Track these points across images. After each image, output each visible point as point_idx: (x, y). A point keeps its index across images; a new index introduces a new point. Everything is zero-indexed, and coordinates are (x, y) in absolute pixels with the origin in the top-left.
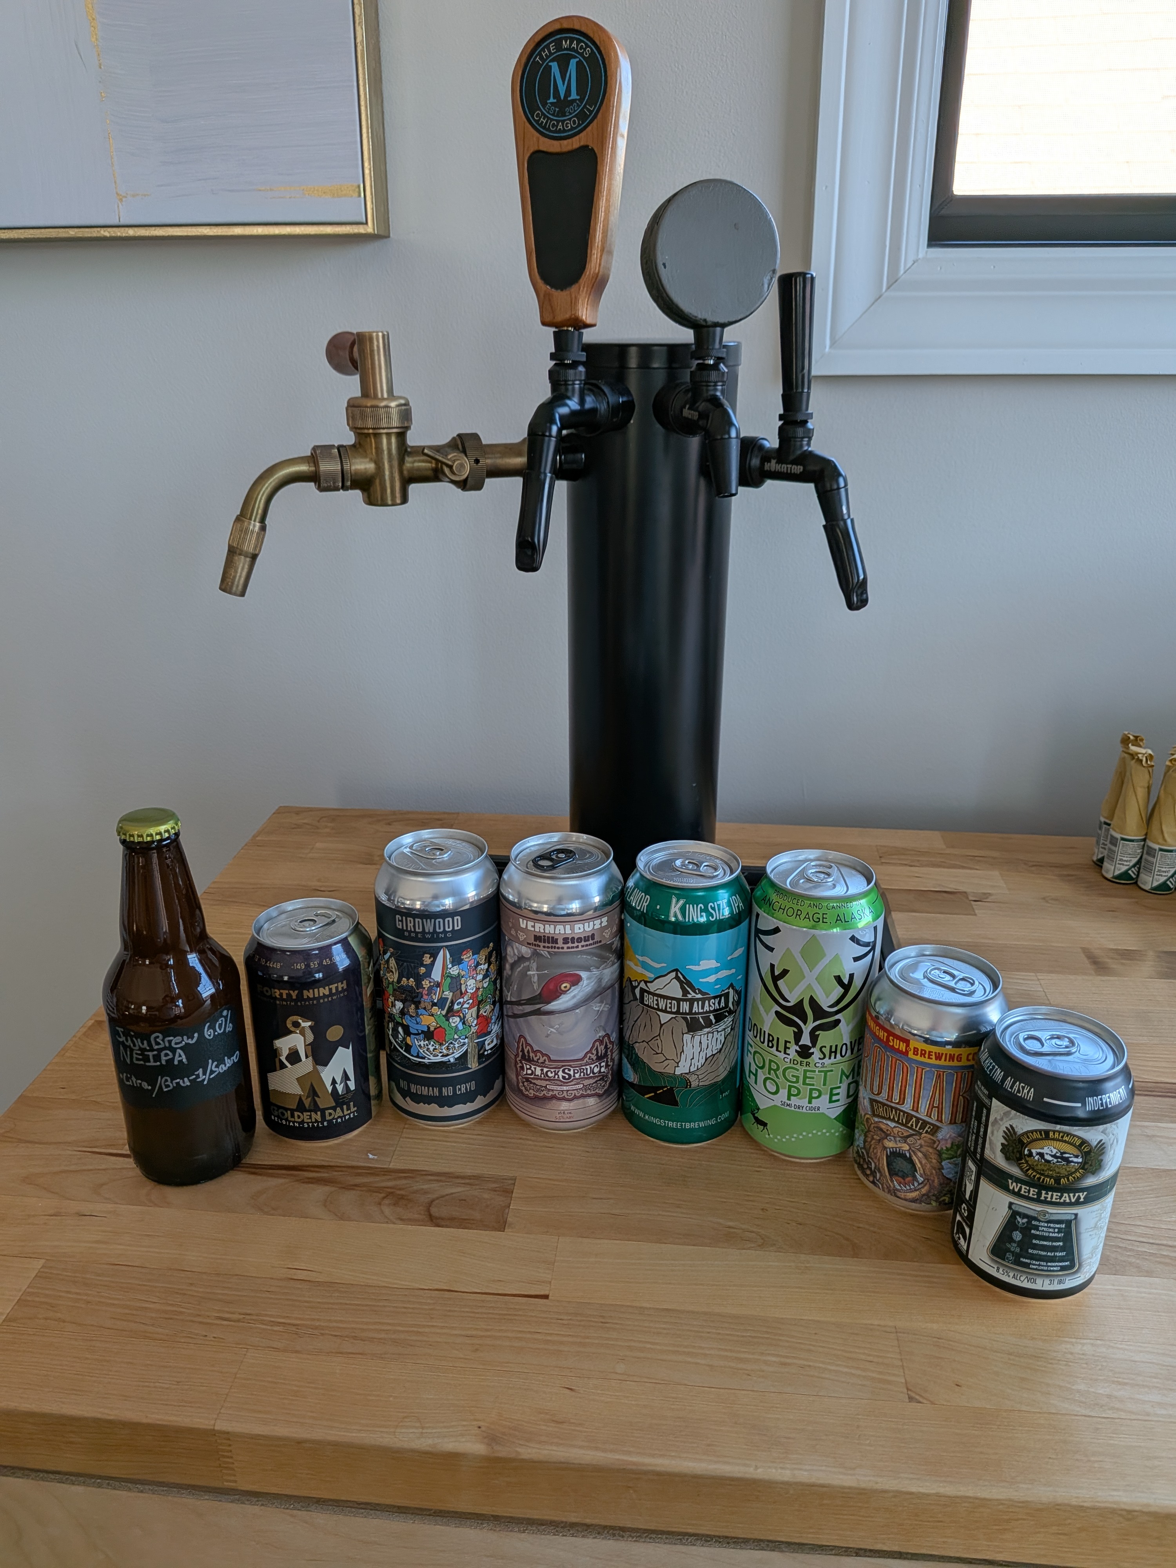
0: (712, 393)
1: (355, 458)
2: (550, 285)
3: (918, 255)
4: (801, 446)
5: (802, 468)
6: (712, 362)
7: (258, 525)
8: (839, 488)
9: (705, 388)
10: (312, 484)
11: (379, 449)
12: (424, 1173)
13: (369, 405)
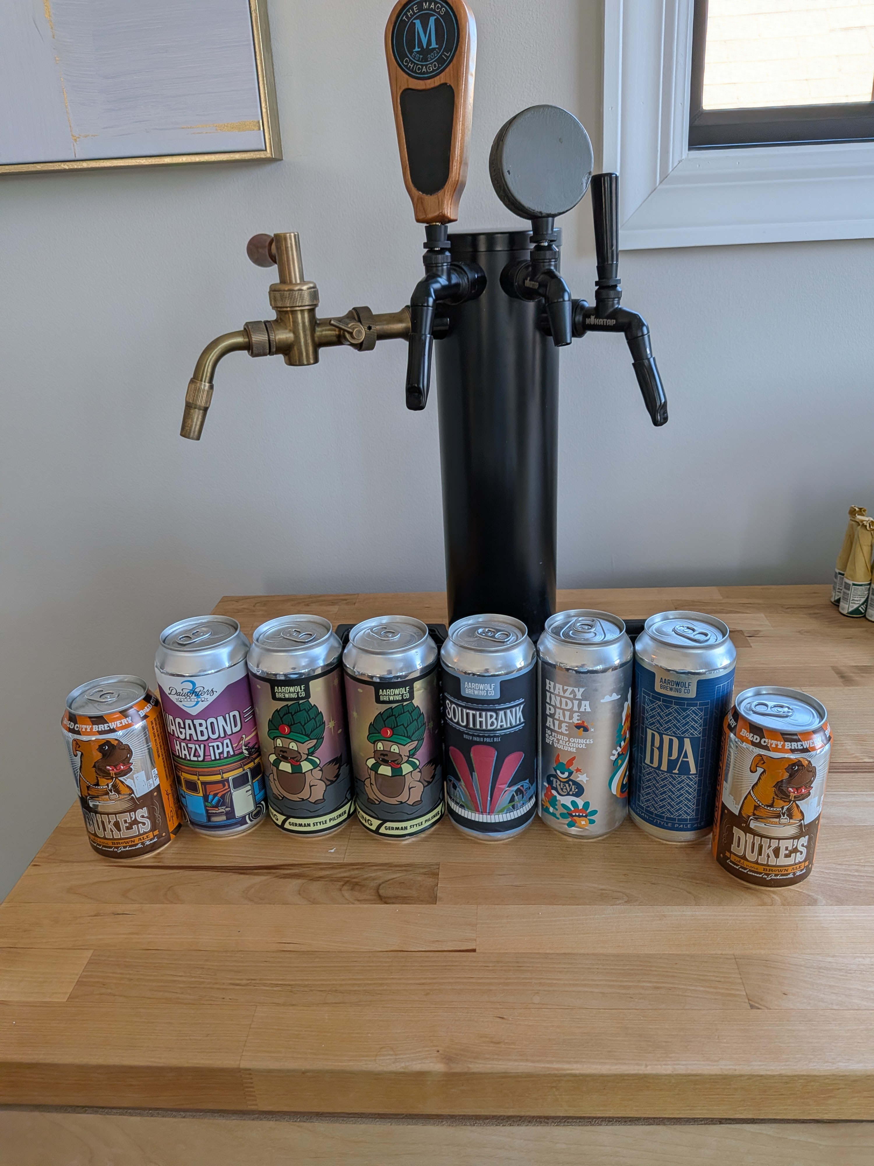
0: (547, 267)
1: (278, 330)
2: (422, 192)
3: (682, 157)
4: (613, 305)
5: (615, 321)
6: (546, 244)
7: (207, 385)
8: (643, 335)
9: (542, 264)
10: (246, 352)
11: (295, 322)
12: (369, 864)
13: (286, 289)
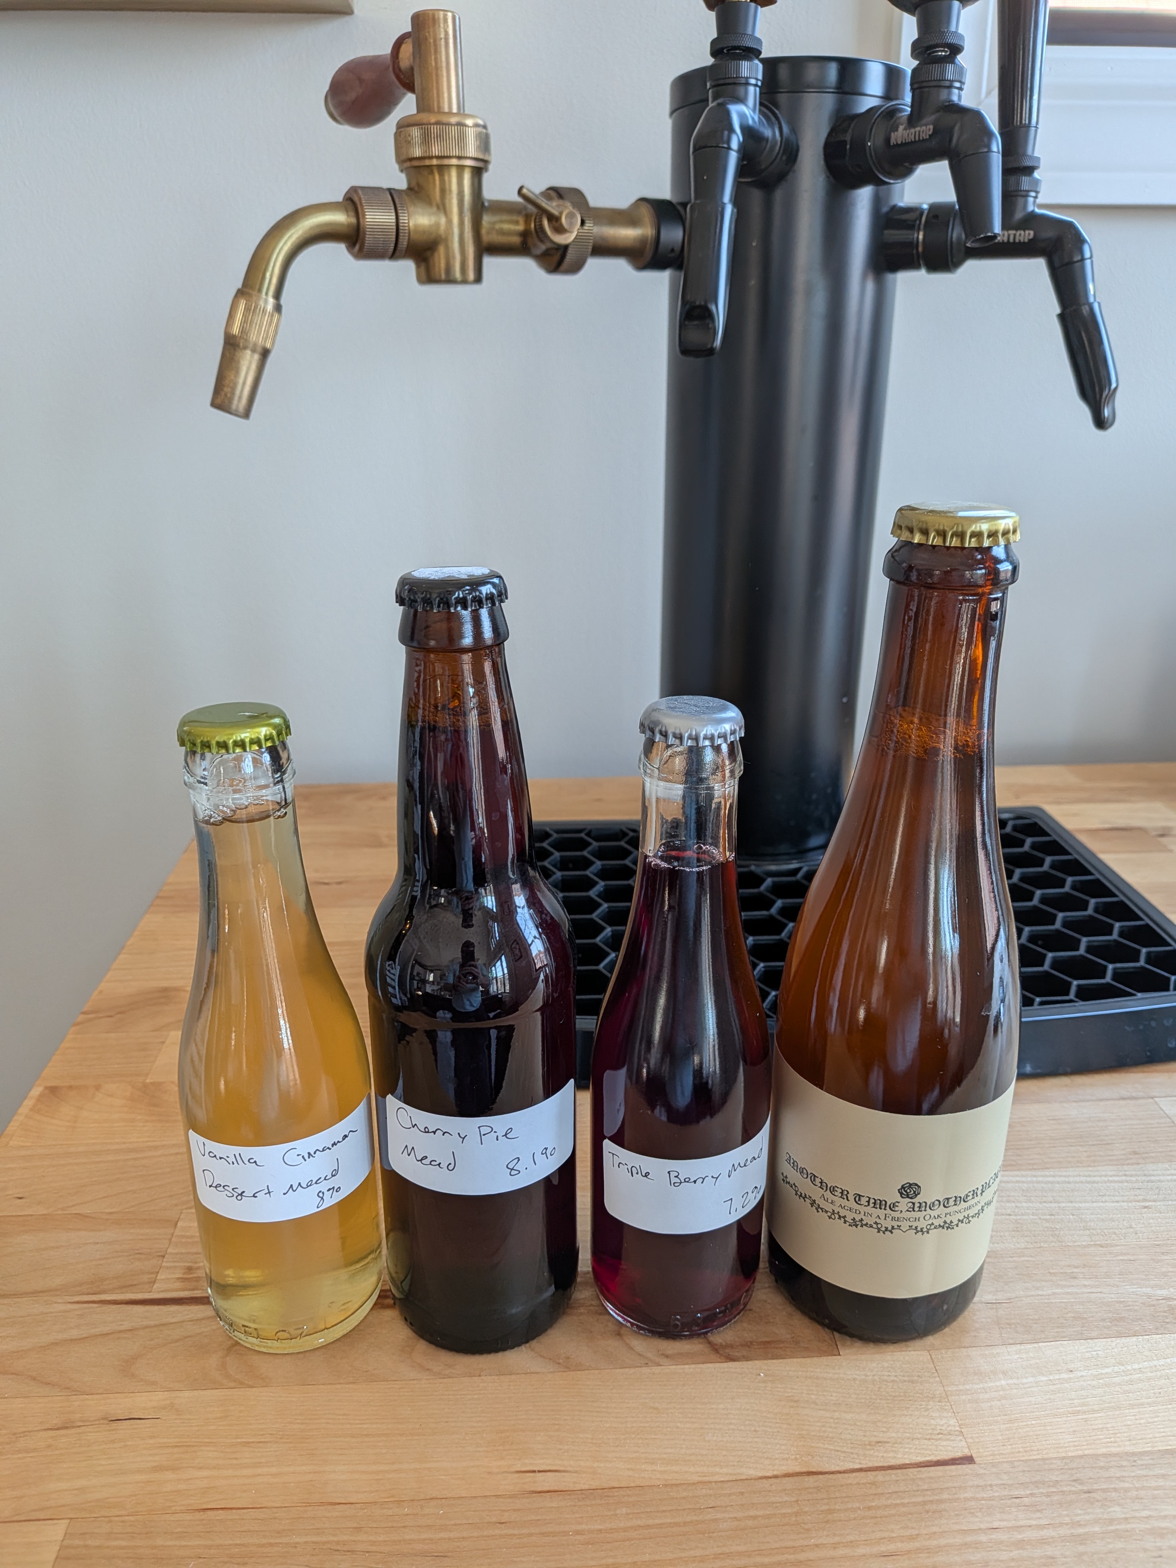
1: (414, 208)
4: (1025, 206)
5: (1032, 233)
6: (945, 53)
7: (271, 300)
8: (1083, 259)
9: (938, 94)
10: (346, 247)
11: (444, 192)
13: (433, 121)
